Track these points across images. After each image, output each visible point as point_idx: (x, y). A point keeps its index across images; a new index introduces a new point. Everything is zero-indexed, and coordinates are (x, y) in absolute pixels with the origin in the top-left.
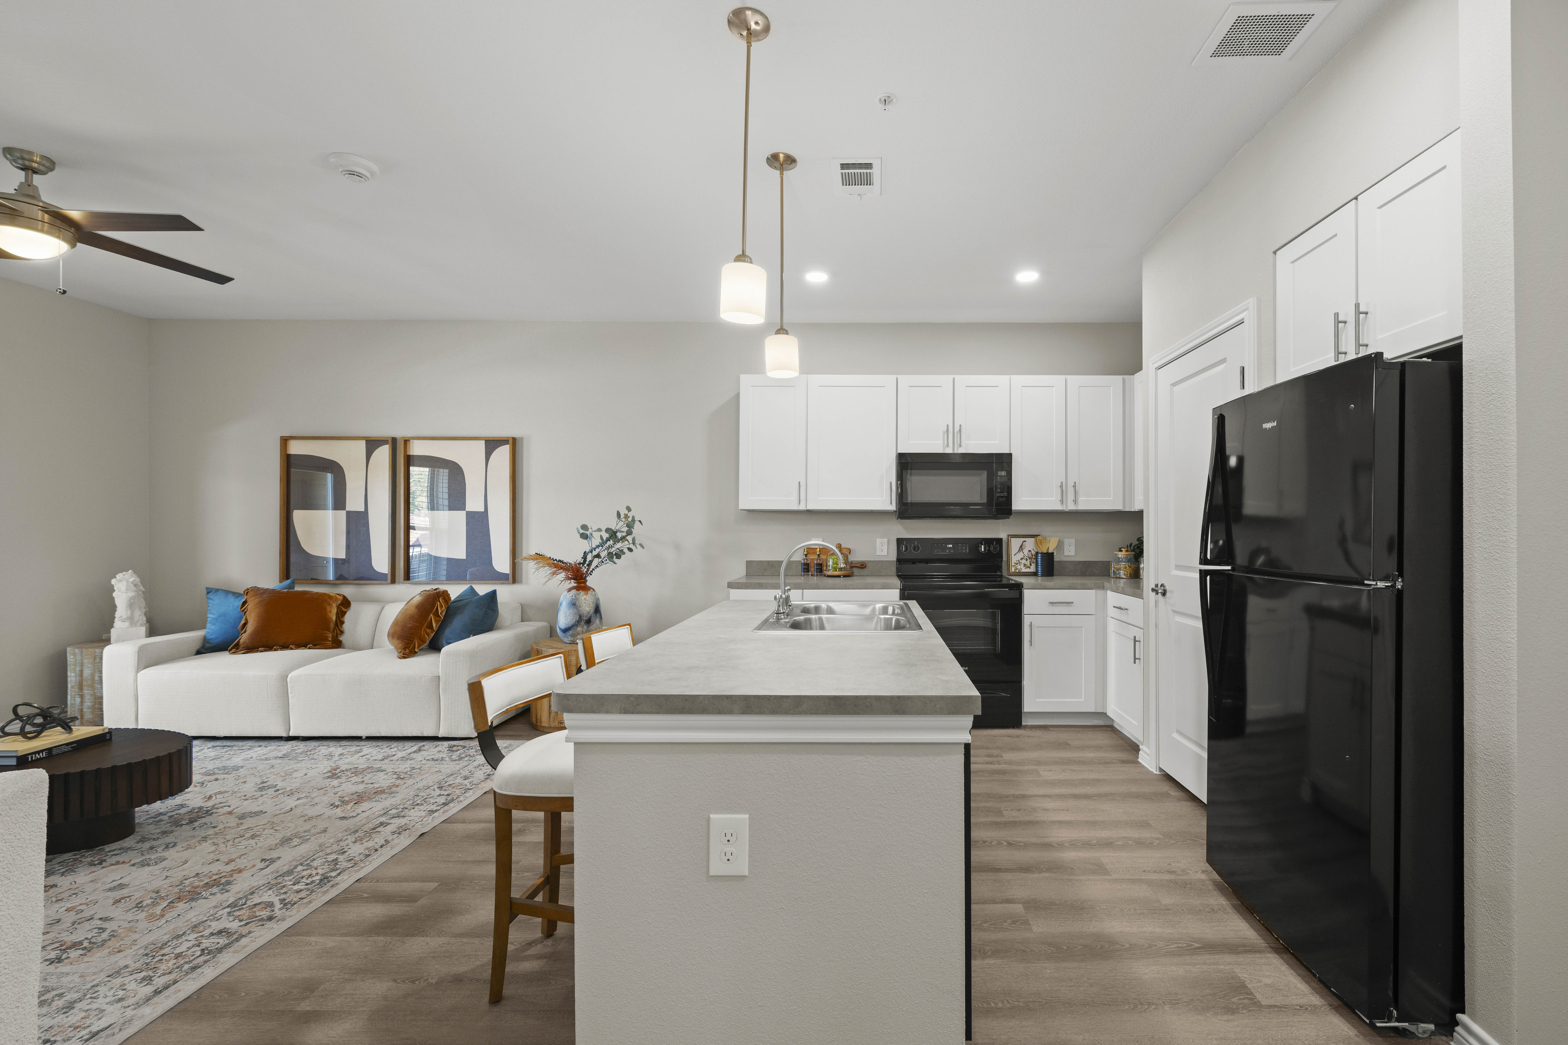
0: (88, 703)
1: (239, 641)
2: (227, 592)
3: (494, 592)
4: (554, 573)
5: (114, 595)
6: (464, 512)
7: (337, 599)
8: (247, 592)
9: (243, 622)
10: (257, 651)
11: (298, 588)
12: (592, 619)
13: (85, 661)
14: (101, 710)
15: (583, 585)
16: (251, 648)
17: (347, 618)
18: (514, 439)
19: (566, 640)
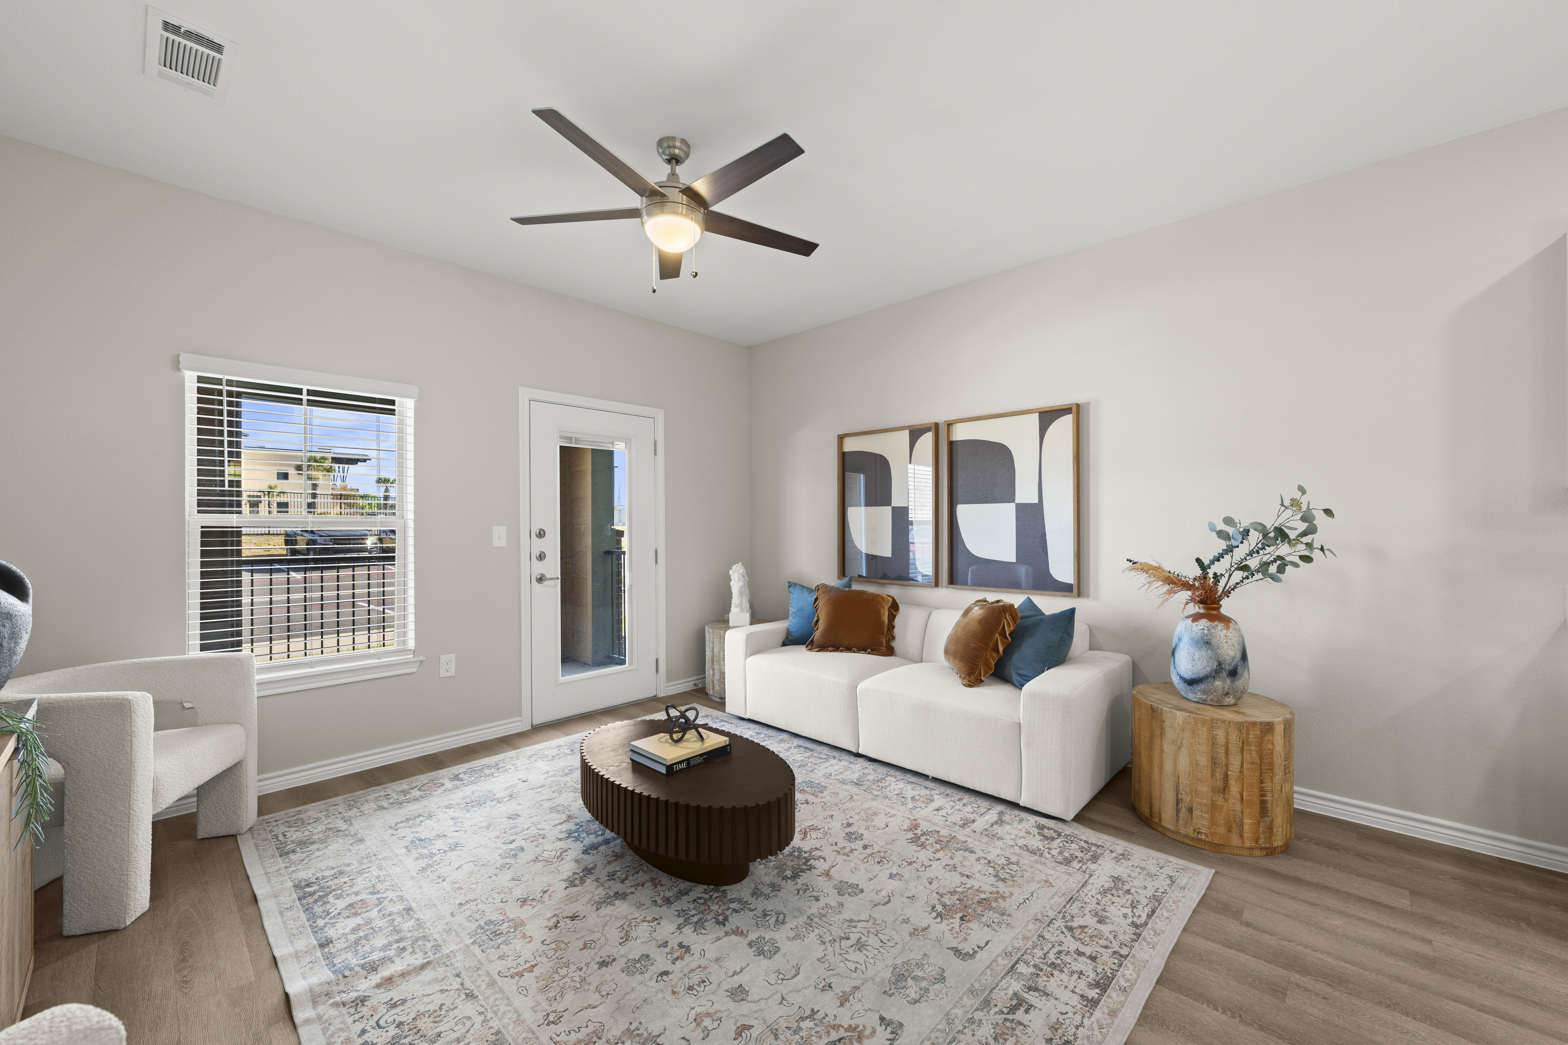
0: (717, 677)
1: (813, 638)
2: (803, 587)
3: (1072, 611)
4: (1171, 592)
5: (731, 583)
6: (1014, 505)
7: (888, 602)
8: (818, 588)
9: (815, 619)
10: (827, 650)
11: (856, 587)
12: (1239, 670)
13: (715, 640)
14: (724, 683)
15: (1214, 612)
16: (823, 647)
17: (897, 622)
18: (1078, 405)
19: (1191, 696)
